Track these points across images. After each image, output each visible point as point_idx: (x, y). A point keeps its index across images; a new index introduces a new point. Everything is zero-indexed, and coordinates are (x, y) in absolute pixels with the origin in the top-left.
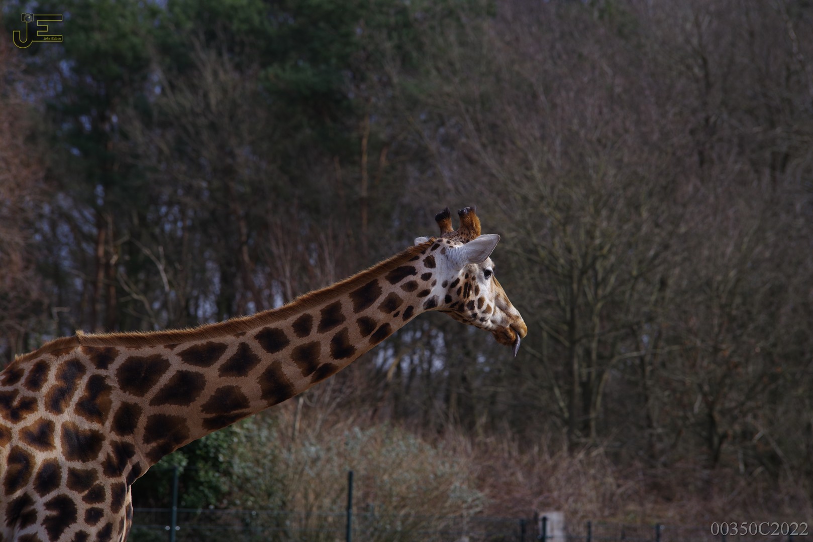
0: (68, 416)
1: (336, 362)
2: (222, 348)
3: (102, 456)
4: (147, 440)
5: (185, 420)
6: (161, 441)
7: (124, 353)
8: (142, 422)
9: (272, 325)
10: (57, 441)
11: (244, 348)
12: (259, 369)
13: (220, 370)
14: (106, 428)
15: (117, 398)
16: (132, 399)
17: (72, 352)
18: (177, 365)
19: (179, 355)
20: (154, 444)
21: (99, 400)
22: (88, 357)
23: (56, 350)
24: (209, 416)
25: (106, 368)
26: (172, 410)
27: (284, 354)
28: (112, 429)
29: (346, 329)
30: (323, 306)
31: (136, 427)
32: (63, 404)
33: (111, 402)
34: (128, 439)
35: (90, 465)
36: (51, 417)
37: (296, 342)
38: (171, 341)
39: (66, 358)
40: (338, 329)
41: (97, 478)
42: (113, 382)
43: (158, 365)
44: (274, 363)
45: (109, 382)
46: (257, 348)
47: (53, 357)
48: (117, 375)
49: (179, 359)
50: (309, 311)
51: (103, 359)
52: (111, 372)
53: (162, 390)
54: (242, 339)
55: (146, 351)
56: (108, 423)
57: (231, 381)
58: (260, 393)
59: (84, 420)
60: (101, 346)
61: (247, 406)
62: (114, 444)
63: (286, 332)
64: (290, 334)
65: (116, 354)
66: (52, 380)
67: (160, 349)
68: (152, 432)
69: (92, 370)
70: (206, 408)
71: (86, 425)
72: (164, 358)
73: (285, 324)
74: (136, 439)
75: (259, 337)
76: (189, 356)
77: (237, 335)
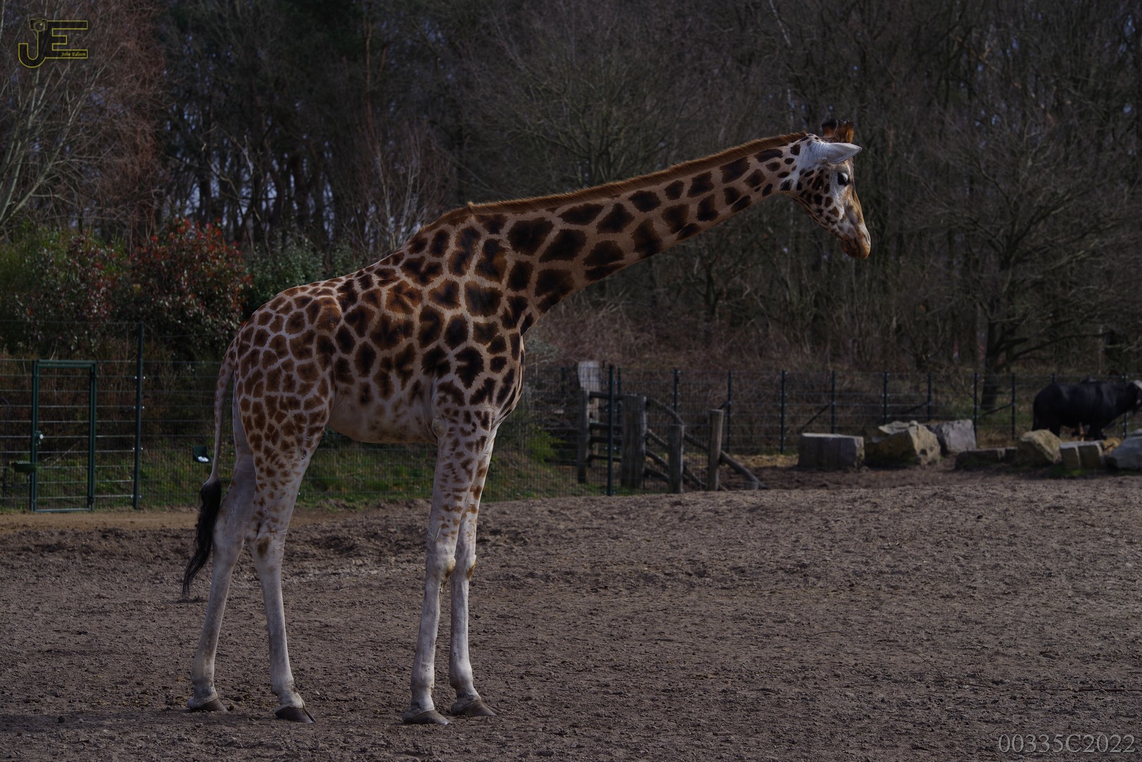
0: (470, 276)
1: (700, 223)
2: (599, 208)
3: (500, 312)
4: (538, 293)
5: (569, 273)
6: (550, 293)
7: (511, 219)
8: (534, 277)
9: (646, 189)
10: (462, 300)
11: (619, 208)
12: (632, 227)
13: (597, 227)
14: (502, 286)
15: (510, 258)
16: (524, 258)
17: (467, 221)
18: (559, 225)
19: (560, 216)
20: (544, 297)
21: (497, 260)
22: (481, 224)
23: (453, 221)
24: (590, 268)
25: (498, 233)
26: (559, 265)
27: (655, 213)
28: (509, 285)
29: (713, 196)
30: (695, 175)
31: (528, 282)
32: (464, 267)
33: (505, 262)
34: (522, 293)
35: (492, 319)
36: (455, 278)
37: (667, 203)
38: (552, 204)
39: (462, 226)
40: (707, 194)
41: (498, 331)
42: (506, 244)
43: (544, 226)
44: (646, 221)
45: (502, 245)
46: (631, 208)
47: (451, 227)
48: (508, 238)
49: (561, 220)
50: (681, 179)
51: (495, 225)
52: (503, 236)
53: (548, 248)
54: (616, 200)
55: (530, 216)
56: (504, 282)
57: (610, 237)
58: (634, 247)
59: (484, 279)
60: (491, 214)
61: (622, 258)
62: (511, 300)
63: (658, 194)
64: (662, 197)
65: (505, 220)
66: (452, 247)
67: (543, 213)
68: (543, 286)
69: (486, 235)
70: (588, 261)
71: (487, 284)
72: (548, 220)
73: (659, 189)
74: (528, 293)
75: (632, 198)
76: (569, 217)
77: (613, 197)
